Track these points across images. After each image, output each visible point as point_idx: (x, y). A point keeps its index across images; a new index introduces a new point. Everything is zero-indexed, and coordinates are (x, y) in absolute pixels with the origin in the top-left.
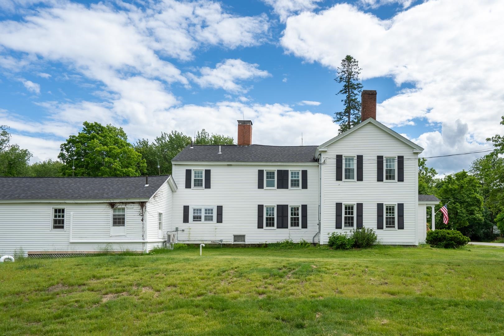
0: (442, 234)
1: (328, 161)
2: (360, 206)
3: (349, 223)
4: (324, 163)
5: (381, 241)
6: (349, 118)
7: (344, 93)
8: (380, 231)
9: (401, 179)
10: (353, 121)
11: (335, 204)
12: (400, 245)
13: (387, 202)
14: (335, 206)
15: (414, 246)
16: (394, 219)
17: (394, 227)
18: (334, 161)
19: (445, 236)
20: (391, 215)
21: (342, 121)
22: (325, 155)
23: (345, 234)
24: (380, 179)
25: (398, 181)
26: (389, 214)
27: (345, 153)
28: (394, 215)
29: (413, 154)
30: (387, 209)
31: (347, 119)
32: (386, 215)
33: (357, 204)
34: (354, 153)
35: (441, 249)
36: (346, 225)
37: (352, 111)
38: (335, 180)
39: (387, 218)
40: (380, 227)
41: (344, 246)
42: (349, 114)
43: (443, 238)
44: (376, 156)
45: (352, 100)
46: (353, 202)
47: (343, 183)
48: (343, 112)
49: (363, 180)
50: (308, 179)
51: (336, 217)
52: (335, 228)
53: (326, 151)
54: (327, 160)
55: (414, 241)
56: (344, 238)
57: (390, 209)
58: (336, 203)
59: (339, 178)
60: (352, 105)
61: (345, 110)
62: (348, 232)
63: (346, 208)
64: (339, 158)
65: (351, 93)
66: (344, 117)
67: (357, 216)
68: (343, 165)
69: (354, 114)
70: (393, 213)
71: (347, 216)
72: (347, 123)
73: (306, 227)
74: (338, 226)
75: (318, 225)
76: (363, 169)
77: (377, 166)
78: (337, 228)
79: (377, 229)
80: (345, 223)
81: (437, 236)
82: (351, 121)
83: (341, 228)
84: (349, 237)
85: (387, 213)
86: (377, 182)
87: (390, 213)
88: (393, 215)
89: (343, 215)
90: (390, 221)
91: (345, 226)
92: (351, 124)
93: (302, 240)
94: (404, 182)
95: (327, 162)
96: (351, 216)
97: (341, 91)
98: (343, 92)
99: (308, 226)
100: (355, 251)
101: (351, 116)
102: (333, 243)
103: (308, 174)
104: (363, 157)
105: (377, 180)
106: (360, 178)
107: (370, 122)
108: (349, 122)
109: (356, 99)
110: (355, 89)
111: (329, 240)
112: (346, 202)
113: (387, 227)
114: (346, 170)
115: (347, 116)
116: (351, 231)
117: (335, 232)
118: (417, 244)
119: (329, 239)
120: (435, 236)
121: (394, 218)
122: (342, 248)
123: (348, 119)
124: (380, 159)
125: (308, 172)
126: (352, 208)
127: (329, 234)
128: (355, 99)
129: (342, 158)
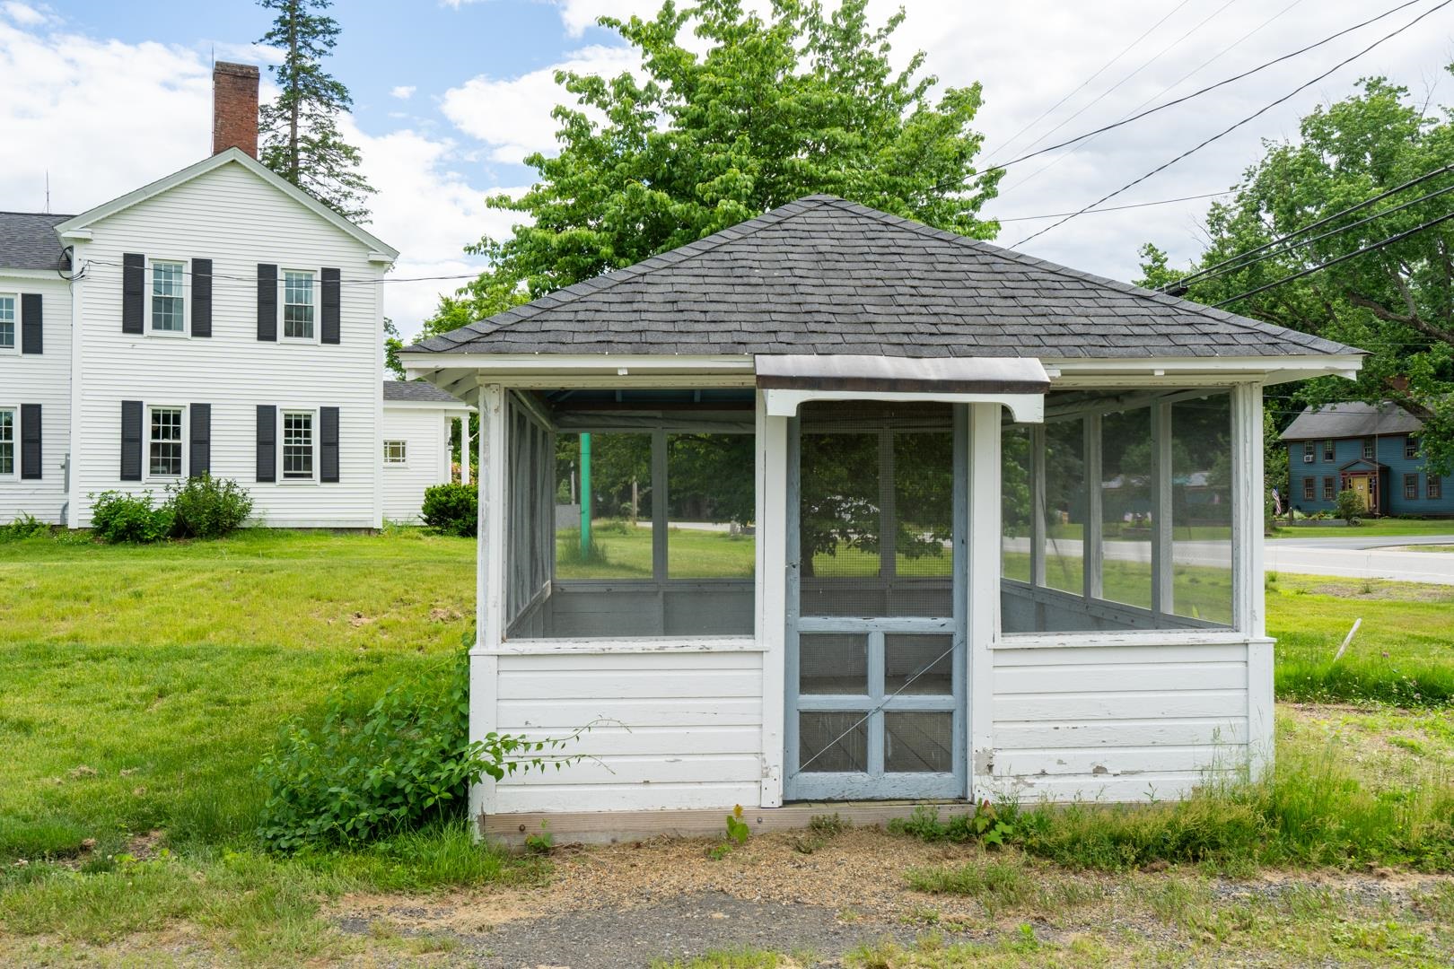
0: (461, 496)
1: (93, 271)
2: (201, 413)
3: (166, 463)
4: (82, 275)
5: (269, 516)
6: (294, 126)
7: (278, 42)
8: (266, 487)
9: (331, 335)
10: (305, 138)
11: (120, 405)
12: (326, 528)
13: (288, 403)
14: (120, 410)
15: (369, 530)
16: (311, 453)
17: (310, 476)
18: (118, 273)
19: (468, 503)
20: (300, 442)
21: (272, 133)
22: (86, 252)
23: (146, 495)
24: (266, 332)
25: (324, 341)
26: (293, 438)
27: (153, 253)
28: (309, 442)
29: (368, 266)
30: (288, 424)
31: (287, 130)
32: (286, 442)
33: (193, 406)
34: (184, 253)
35: (447, 538)
36: (156, 468)
37: (304, 107)
38: (121, 329)
39: (287, 450)
40: (265, 474)
41: (139, 532)
42: (295, 115)
43: (464, 506)
44: (256, 264)
45: (303, 69)
46: (180, 400)
47: (148, 341)
48: (275, 106)
49: (213, 334)
50: (44, 322)
51: (122, 445)
52: (119, 479)
53: (90, 240)
54: (92, 268)
55: (371, 516)
56: (141, 508)
57: (298, 424)
58: (124, 402)
59: (132, 323)
60: (305, 86)
61: (282, 99)
62: (155, 490)
63: (156, 418)
64: (133, 264)
65: (301, 47)
66: (280, 122)
67: (193, 442)
68: (146, 287)
69: (310, 117)
70: (308, 434)
71: (161, 441)
72: (287, 143)
73: (38, 476)
74: (130, 471)
75: (63, 467)
76: (213, 302)
77: (256, 295)
78: (124, 477)
79: (255, 480)
80: (154, 463)
81: (448, 502)
82: (299, 136)
83: (138, 478)
84: (160, 507)
85: (288, 434)
86: (256, 341)
87: (298, 434)
88: (306, 442)
89: (147, 440)
90: (298, 459)
91: (151, 472)
92: (299, 145)
93: (23, 517)
94: (341, 344)
95: (91, 274)
96: (171, 441)
97: (269, 36)
98: (275, 39)
99: (43, 472)
100: (173, 548)
101: (301, 121)
102: (106, 525)
103: (44, 306)
104: (214, 266)
105: (256, 336)
106: (202, 327)
107: (233, 161)
108: (294, 141)
109: (317, 69)
110: (315, 33)
111: (96, 513)
112: (155, 398)
113: (286, 476)
114: (156, 300)
115: (286, 119)
116: (167, 489)
117: (115, 490)
118: (378, 525)
119: (92, 511)
120: (440, 503)
121: (309, 450)
122: (132, 539)
123: (289, 128)
124: (267, 274)
125: (44, 301)
126: (177, 419)
127: (91, 496)
128: (311, 67)
129: (142, 264)
